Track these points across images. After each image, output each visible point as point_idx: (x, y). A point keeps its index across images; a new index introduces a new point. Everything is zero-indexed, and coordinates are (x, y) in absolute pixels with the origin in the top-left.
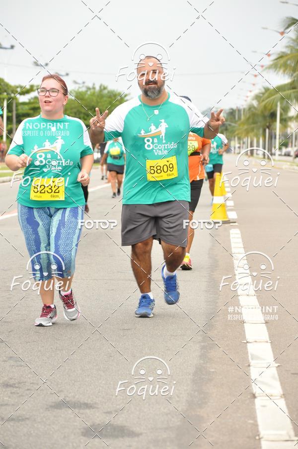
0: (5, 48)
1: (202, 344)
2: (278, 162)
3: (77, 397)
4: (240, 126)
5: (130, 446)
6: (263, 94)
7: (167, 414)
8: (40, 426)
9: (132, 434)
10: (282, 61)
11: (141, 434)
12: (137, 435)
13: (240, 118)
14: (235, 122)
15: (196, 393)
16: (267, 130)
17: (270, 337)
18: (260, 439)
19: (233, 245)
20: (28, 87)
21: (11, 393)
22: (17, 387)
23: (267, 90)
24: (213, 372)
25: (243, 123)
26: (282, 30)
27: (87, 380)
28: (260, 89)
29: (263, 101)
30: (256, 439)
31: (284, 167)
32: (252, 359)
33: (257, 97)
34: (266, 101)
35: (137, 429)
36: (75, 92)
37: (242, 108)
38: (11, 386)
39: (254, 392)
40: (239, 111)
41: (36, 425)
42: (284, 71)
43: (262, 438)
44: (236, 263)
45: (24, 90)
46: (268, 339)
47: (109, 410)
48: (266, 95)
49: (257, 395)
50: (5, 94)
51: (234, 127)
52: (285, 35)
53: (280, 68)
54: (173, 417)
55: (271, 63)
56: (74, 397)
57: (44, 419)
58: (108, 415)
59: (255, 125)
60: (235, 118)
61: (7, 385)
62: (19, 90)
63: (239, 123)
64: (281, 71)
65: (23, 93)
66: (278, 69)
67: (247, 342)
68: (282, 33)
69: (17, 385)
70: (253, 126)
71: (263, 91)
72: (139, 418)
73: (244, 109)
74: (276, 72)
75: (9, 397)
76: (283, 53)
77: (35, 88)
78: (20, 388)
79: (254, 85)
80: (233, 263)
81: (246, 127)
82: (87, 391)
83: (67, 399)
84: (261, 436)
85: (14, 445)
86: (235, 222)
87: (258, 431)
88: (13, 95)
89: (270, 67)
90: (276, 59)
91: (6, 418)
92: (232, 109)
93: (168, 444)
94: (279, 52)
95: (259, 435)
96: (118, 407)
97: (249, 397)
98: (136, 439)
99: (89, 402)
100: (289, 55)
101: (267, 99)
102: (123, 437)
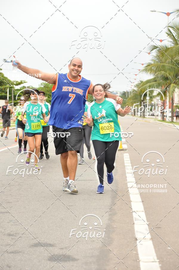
0: (8, 62)
1: (110, 213)
2: (148, 119)
3: (45, 241)
4: (128, 100)
5: (73, 266)
6: (140, 84)
7: (92, 249)
8: (26, 256)
9: (74, 260)
10: (149, 67)
11: (79, 259)
12: (77, 260)
13: (128, 96)
14: (126, 98)
15: (107, 238)
16: (142, 102)
17: (144, 209)
18: (139, 261)
19: (125, 162)
20: (20, 82)
21: (12, 239)
22: (14, 236)
23: (142, 82)
24: (115, 227)
25: (130, 99)
26: (149, 52)
27: (51, 232)
28: (138, 82)
29: (140, 88)
30: (137, 261)
31: (151, 121)
32: (135, 220)
33: (137, 86)
34: (142, 88)
35: (76, 257)
36: (44, 83)
37: (129, 91)
38: (12, 235)
39: (136, 237)
40: (128, 93)
41: (24, 255)
42: (151, 73)
43: (141, 261)
44: (127, 171)
45: (17, 83)
46: (143, 210)
47: (62, 247)
48: (142, 84)
49: (138, 239)
50: (8, 85)
51: (125, 101)
52: (150, 54)
53: (148, 71)
54: (95, 251)
55: (144, 68)
56: (44, 241)
57: (29, 252)
58: (61, 250)
59: (136, 100)
60: (126, 96)
61: (9, 235)
62: (15, 83)
63: (128, 99)
64: (149, 73)
65: (17, 85)
66: (147, 71)
67: (133, 212)
68: (149, 53)
69: (14, 235)
70: (135, 100)
71: (140, 82)
72: (77, 251)
73: (130, 92)
74: (146, 73)
75: (11, 241)
76: (149, 63)
77: (23, 82)
78: (16, 236)
79: (135, 79)
80: (125, 171)
81: (131, 101)
82: (51, 237)
83: (40, 242)
84: (140, 260)
85: (13, 266)
86: (126, 150)
87: (138, 257)
88: (12, 86)
89: (143, 71)
90: (146, 66)
91: (9, 252)
92: (124, 92)
93: (92, 264)
94: (148, 63)
95: (139, 259)
96: (67, 246)
97: (134, 240)
98: (76, 262)
99: (52, 243)
100: (153, 64)
101: (142, 86)
102: (69, 261)
